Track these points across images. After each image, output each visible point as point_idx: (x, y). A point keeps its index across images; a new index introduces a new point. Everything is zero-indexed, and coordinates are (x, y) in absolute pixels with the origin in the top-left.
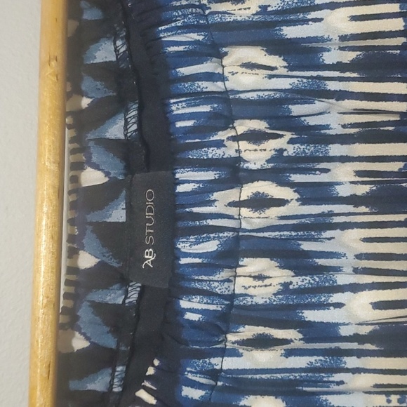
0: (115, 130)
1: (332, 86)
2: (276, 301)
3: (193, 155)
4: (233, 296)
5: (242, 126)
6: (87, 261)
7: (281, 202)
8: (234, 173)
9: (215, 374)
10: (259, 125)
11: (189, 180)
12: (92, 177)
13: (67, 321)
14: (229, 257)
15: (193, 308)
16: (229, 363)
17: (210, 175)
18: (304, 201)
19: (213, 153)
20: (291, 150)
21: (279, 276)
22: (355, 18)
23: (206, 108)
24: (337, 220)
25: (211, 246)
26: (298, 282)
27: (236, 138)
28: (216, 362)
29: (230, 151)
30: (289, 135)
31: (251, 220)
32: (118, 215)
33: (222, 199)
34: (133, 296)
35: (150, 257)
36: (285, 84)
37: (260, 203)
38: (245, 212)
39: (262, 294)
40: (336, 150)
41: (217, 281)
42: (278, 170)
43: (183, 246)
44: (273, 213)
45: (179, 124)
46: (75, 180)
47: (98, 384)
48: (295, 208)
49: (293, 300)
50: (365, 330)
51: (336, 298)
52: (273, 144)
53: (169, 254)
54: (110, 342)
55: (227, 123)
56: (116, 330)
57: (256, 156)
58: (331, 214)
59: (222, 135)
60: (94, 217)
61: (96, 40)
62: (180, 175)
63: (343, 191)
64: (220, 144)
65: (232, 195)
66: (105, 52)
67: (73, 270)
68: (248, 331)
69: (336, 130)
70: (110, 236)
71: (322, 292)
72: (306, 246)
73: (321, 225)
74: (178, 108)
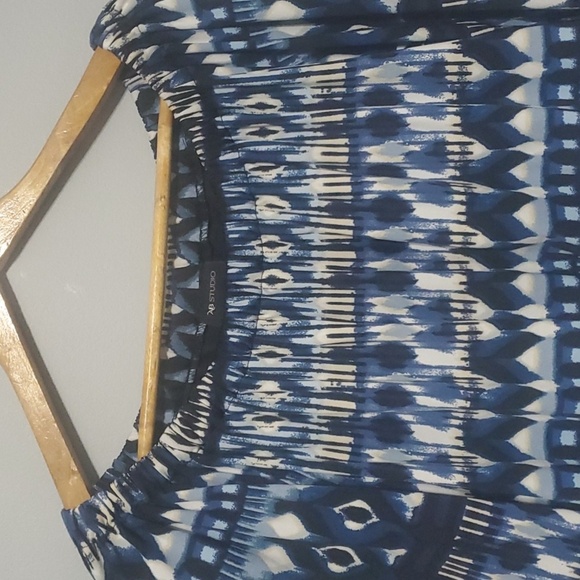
0: (195, 237)
1: (313, 220)
2: (279, 333)
3: (237, 253)
4: (256, 330)
5: (265, 239)
6: (176, 310)
7: (284, 281)
8: (260, 264)
9: (244, 370)
10: (275, 238)
11: (235, 267)
12: (180, 263)
13: (165, 342)
14: (255, 309)
15: (234, 334)
16: (252, 364)
17: (246, 265)
18: (295, 281)
19: (248, 253)
20: (291, 253)
21: (281, 320)
22: (326, 185)
23: (246, 228)
24: (314, 292)
25: (245, 303)
26: (290, 323)
27: (261, 245)
28: (245, 363)
29: (257, 252)
30: (290, 245)
31: (268, 290)
32: (195, 284)
33: (252, 278)
34: (202, 330)
35: (212, 309)
36: (288, 217)
37: (272, 280)
38: (264, 285)
39: (272, 330)
40: (315, 254)
41: (247, 322)
42: (284, 263)
43: (230, 302)
44: (280, 286)
45: (231, 236)
46: (171, 264)
47: (180, 377)
48: (290, 284)
49: (288, 333)
50: (326, 351)
51: (310, 332)
52: (281, 249)
53: (222, 306)
54: (188, 355)
55: (257, 236)
56: (191, 349)
57: (272, 255)
58: (310, 288)
59: (253, 243)
60: (182, 285)
61: (185, 185)
62: (230, 264)
63: (316, 276)
64: (252, 248)
65: (258, 276)
66: (190, 192)
67: (169, 314)
68: (263, 349)
69: (317, 243)
70: (190, 296)
71: (303, 329)
72: (296, 305)
73: (306, 294)
74: (230, 227)
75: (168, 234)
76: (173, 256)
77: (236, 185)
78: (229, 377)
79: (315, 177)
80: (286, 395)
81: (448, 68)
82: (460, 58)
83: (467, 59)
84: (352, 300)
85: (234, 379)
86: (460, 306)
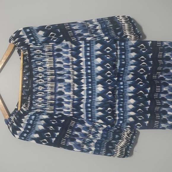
0: (27, 74)
1: (47, 71)
3: (35, 77)
4: (38, 90)
5: (39, 74)
6: (24, 87)
7: (43, 81)
8: (38, 78)
9: (36, 96)
10: (41, 74)
11: (34, 79)
12: (25, 79)
13: (22, 92)
14: (38, 86)
15: (34, 90)
17: (36, 79)
18: (45, 81)
20: (44, 77)
21: (43, 88)
22: (49, 65)
23: (36, 73)
24: (48, 83)
25: (36, 85)
29: (38, 76)
30: (44, 75)
31: (40, 83)
32: (27, 82)
33: (37, 81)
34: (28, 90)
35: (30, 87)
36: (43, 70)
37: (41, 81)
39: (41, 90)
40: (48, 76)
41: (36, 88)
43: (33, 85)
45: (33, 74)
46: (23, 79)
47: (24, 98)
52: (42, 76)
54: (26, 94)
57: (40, 77)
60: (25, 82)
61: (26, 65)
63: (48, 80)
66: (27, 67)
68: (39, 93)
69: (48, 74)
70: (26, 84)
72: (45, 85)
73: (46, 83)
74: (33, 72)
75: (23, 74)
76: (24, 77)
77: (34, 65)
78: (33, 98)
79: (47, 64)
80: (43, 100)
81: (69, 46)
82: (71, 44)
83: (72, 44)
84: (54, 84)
85: (34, 98)
86: (72, 85)
